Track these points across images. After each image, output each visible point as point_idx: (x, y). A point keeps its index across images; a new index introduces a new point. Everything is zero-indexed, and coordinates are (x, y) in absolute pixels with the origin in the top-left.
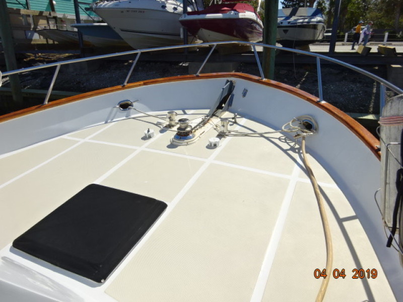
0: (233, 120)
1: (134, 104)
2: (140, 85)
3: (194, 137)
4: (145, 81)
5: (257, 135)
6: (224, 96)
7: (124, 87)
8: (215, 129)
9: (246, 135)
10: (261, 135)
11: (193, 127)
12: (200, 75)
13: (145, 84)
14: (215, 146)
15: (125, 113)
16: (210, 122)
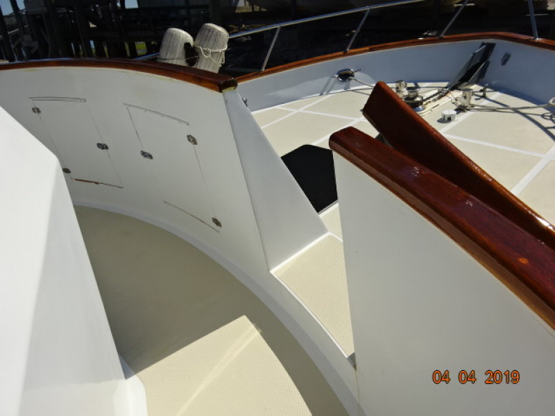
0: (481, 94)
1: (356, 74)
2: (365, 51)
3: (423, 109)
4: (372, 47)
5: (510, 111)
6: (473, 64)
7: (345, 54)
8: (454, 103)
9: (494, 110)
10: (516, 111)
11: (424, 98)
12: (445, 37)
13: (371, 50)
14: (449, 119)
15: (344, 84)
16: (449, 95)
